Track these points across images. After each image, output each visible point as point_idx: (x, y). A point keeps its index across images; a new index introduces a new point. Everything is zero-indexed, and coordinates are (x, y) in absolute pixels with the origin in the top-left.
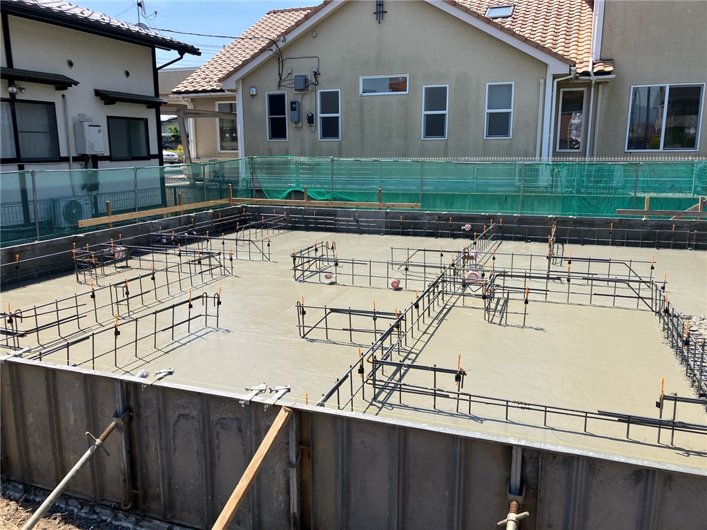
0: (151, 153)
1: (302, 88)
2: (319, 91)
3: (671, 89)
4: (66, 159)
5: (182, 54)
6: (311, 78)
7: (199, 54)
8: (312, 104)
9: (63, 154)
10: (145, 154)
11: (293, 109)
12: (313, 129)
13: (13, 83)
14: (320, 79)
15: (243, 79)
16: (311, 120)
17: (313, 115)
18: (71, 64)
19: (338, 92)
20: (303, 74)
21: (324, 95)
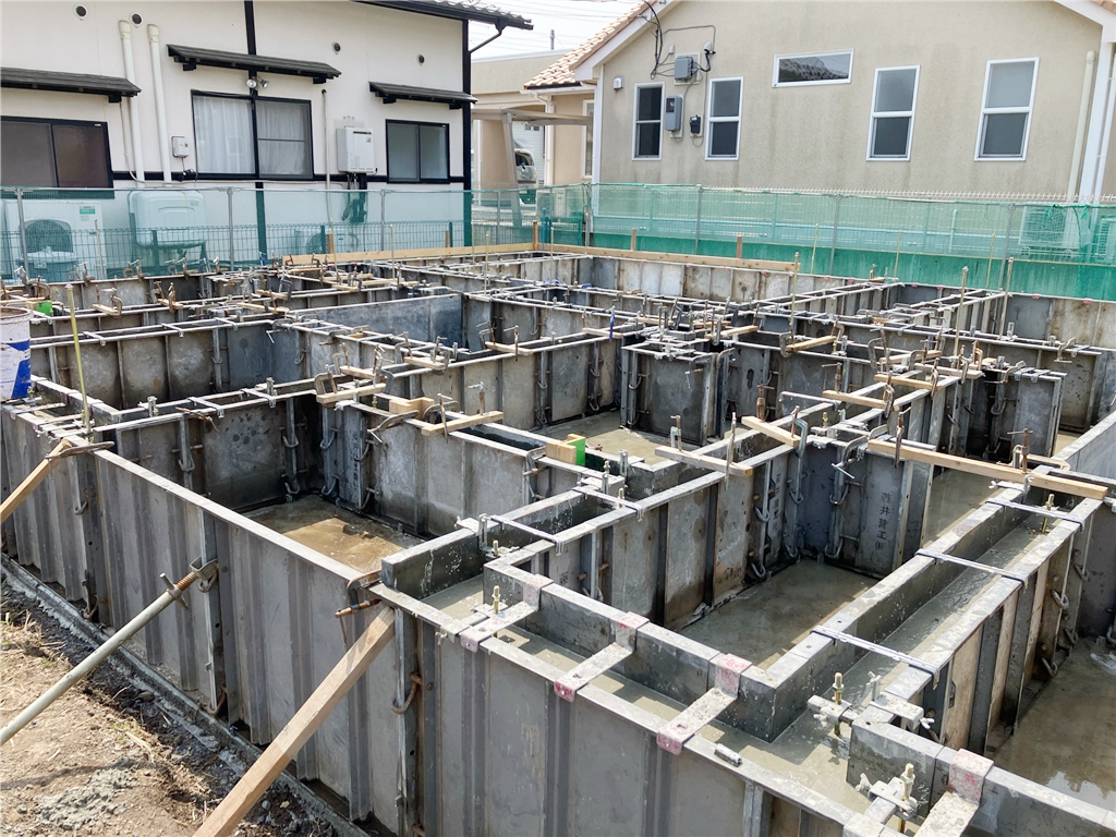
0: (452, 175)
1: (685, 76)
2: (711, 81)
4: (322, 178)
5: (500, 28)
6: (701, 62)
7: (531, 28)
8: (700, 103)
9: (318, 171)
11: (670, 110)
12: (699, 141)
13: (255, 75)
14: (714, 60)
15: (606, 64)
16: (696, 126)
17: (699, 118)
18: (337, 48)
19: (739, 81)
20: (689, 54)
21: (719, 86)
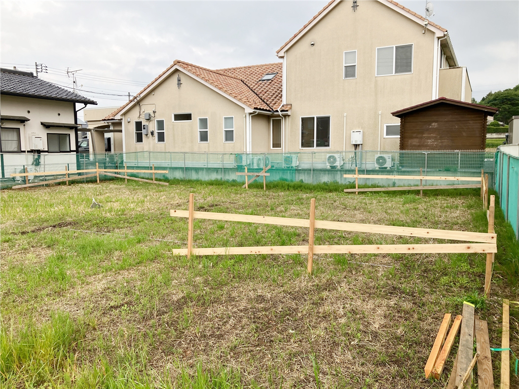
0: (71, 150)
1: (148, 118)
2: (156, 120)
3: (318, 118)
4: (24, 152)
5: (86, 105)
6: (152, 115)
7: (97, 104)
8: (153, 126)
9: (23, 149)
10: (69, 150)
11: (144, 128)
12: (154, 138)
14: (156, 114)
15: (125, 114)
16: (152, 133)
17: (153, 131)
18: (29, 112)
19: (164, 120)
20: (149, 112)
21: (158, 121)
